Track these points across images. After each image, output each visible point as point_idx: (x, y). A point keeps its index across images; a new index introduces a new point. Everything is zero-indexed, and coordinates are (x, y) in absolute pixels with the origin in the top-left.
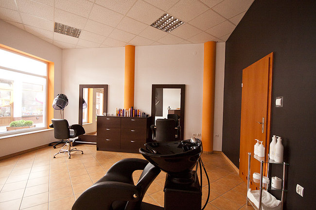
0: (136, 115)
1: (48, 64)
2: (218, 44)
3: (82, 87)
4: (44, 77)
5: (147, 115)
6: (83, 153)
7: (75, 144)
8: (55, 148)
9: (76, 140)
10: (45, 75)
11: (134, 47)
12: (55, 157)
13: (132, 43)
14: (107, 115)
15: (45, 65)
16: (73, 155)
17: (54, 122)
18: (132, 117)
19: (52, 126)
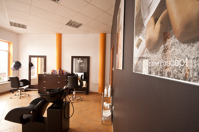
0: (62, 73)
1: (9, 43)
2: (107, 35)
3: (30, 57)
4: (7, 51)
5: (69, 73)
6: (29, 96)
7: (26, 90)
8: (13, 93)
9: (26, 88)
10: (7, 50)
11: (61, 34)
12: (11, 98)
13: (60, 32)
14: (45, 73)
15: (7, 44)
16: (22, 97)
17: (10, 78)
18: (60, 74)
19: (9, 81)
